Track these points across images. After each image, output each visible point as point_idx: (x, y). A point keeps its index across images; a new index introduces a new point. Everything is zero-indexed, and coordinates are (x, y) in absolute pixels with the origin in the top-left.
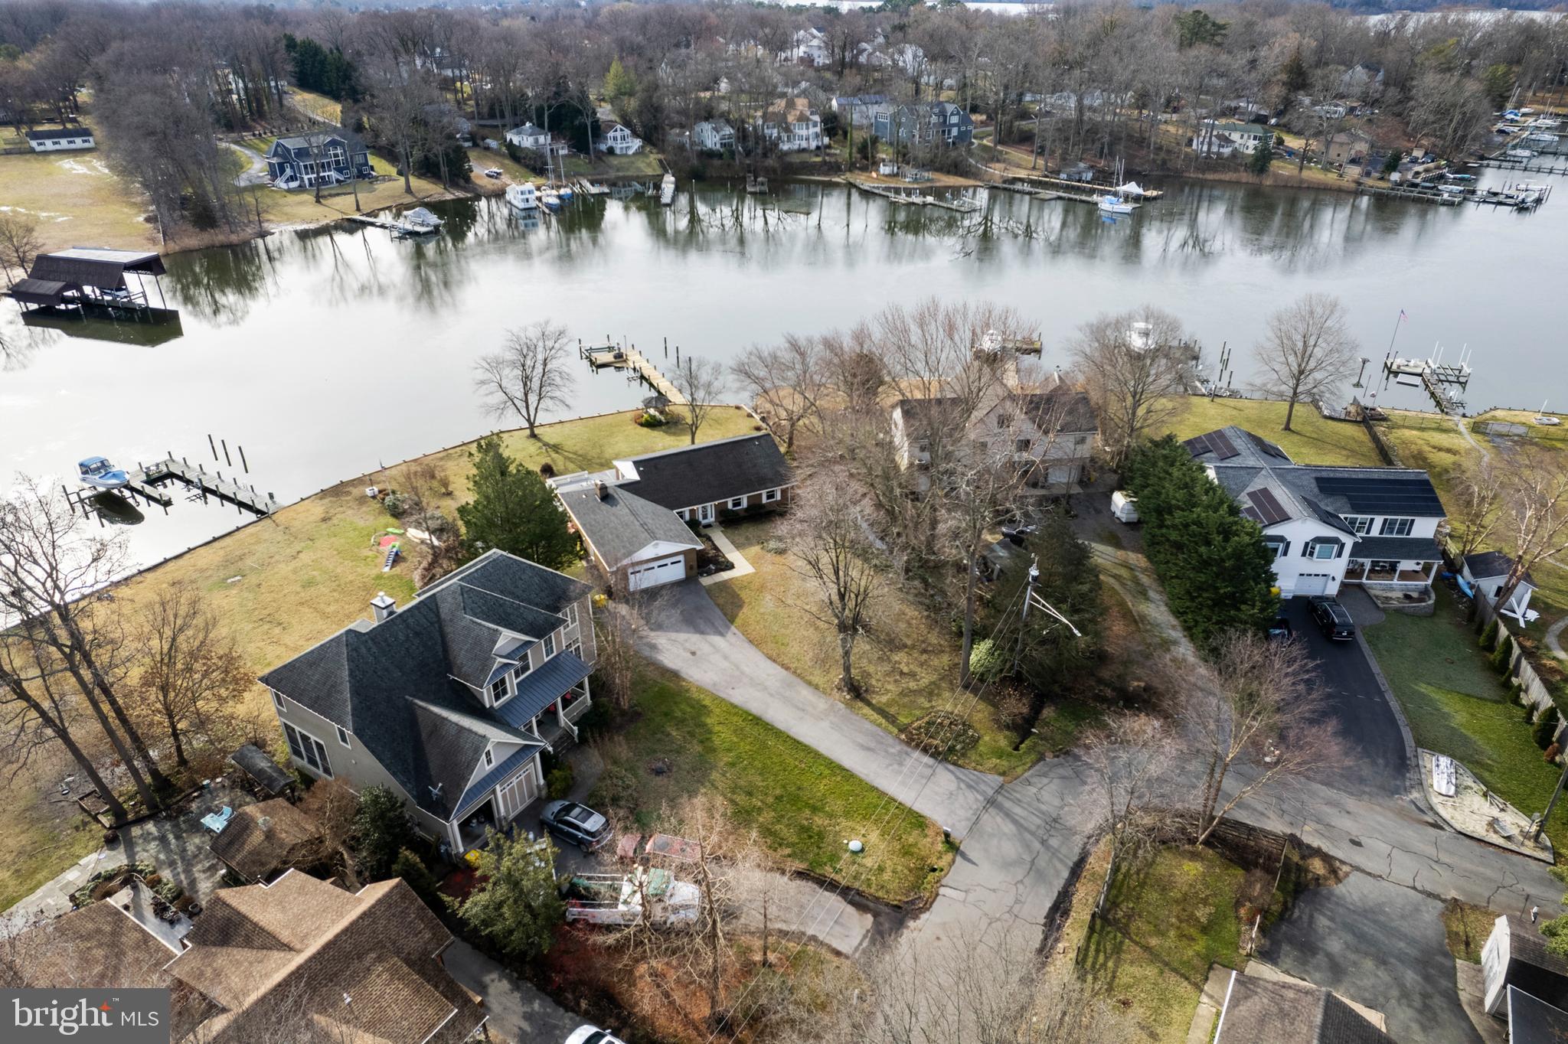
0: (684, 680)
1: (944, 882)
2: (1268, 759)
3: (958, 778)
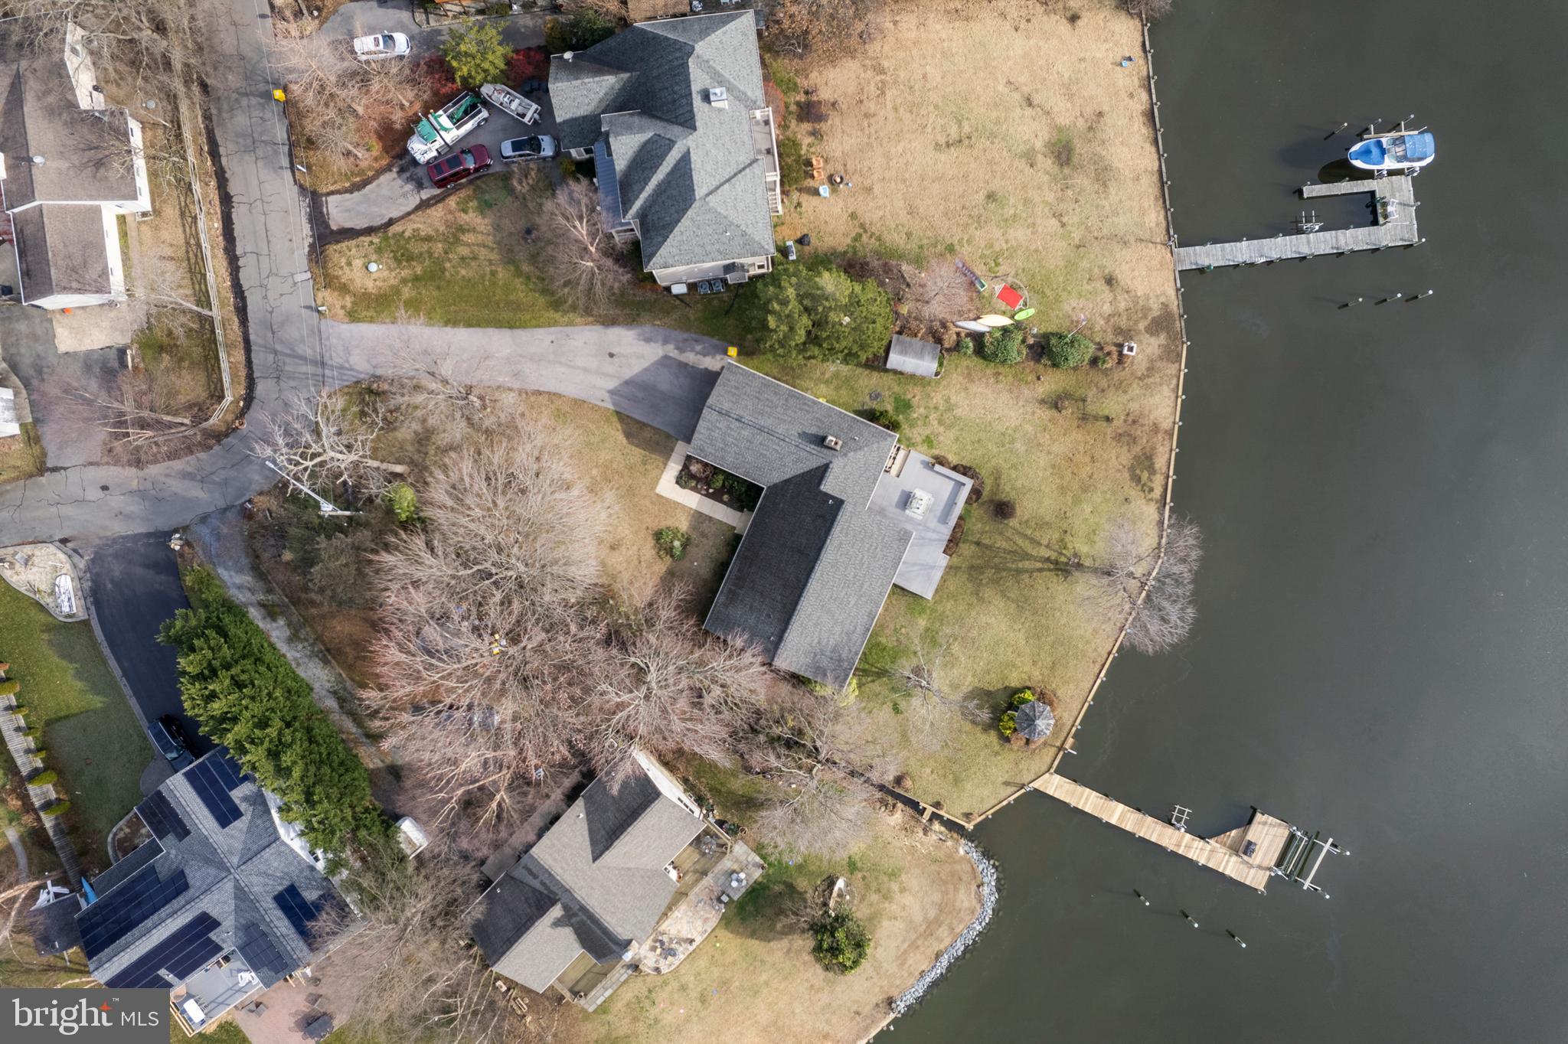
1: (311, 281)
2: (177, 536)
3: (353, 370)
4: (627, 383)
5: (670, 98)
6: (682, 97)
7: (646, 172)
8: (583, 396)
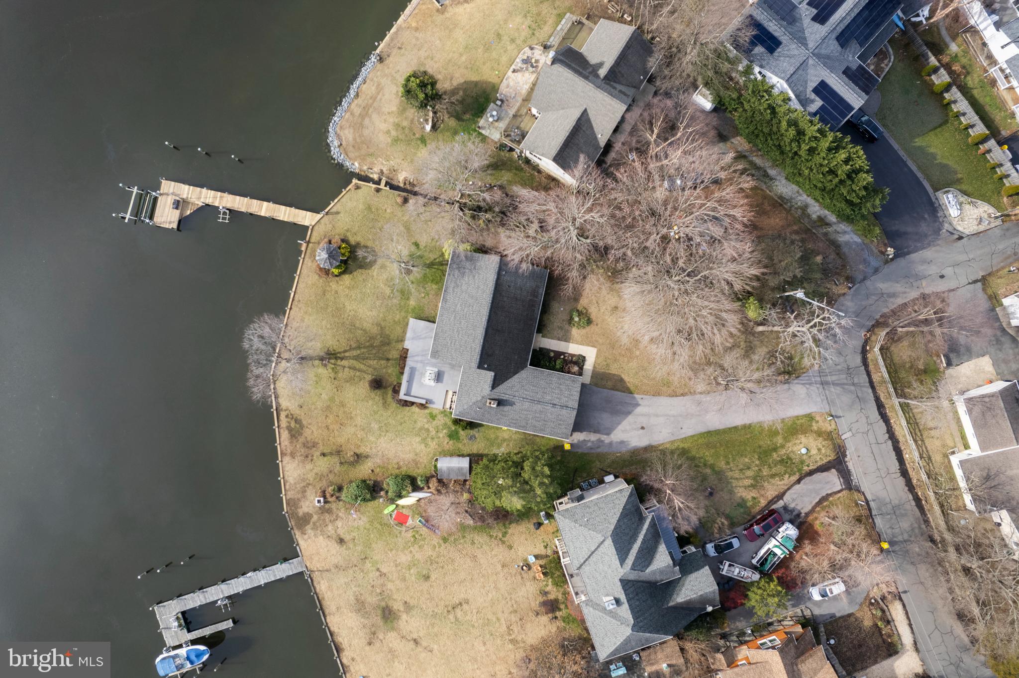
0: (659, 445)
1: (841, 434)
3: (803, 384)
4: (629, 413)
5: (640, 595)
6: (633, 598)
7: (645, 547)
8: (655, 399)
